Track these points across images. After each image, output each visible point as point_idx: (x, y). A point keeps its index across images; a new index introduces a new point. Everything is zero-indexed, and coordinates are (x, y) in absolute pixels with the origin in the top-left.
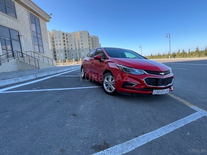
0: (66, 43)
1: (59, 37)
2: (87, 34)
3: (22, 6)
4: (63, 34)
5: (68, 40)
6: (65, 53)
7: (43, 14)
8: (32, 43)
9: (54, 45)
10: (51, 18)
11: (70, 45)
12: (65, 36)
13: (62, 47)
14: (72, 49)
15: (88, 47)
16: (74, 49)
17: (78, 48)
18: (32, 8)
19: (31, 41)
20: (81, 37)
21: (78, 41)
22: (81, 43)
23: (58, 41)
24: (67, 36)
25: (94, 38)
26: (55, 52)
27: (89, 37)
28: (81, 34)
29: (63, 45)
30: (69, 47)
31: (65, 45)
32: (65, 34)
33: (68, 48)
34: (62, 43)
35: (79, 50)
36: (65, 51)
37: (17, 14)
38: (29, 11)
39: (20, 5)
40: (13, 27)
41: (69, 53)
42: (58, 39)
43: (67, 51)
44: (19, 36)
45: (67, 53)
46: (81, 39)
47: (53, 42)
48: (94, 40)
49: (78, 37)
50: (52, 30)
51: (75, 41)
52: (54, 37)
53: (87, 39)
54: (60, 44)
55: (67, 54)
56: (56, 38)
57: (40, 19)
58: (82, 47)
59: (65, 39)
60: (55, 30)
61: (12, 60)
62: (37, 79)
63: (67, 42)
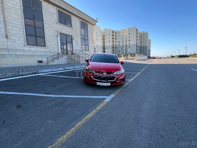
0: (114, 40)
1: (109, 35)
2: (136, 30)
3: (76, 17)
4: (113, 32)
5: (116, 37)
6: (112, 49)
7: (90, 20)
8: (80, 44)
9: (104, 42)
10: (97, 22)
11: (118, 42)
12: (114, 34)
13: (111, 44)
14: (119, 45)
15: (135, 43)
16: (121, 45)
17: (125, 45)
18: (82, 17)
19: (80, 42)
20: (129, 34)
21: (126, 38)
22: (128, 39)
23: (108, 38)
24: (116, 33)
25: (142, 34)
26: (104, 49)
27: (137, 33)
28: (129, 30)
29: (112, 41)
30: (117, 43)
31: (113, 41)
32: (114, 32)
33: (116, 45)
34: (111, 40)
35: (126, 46)
36: (113, 47)
37: (72, 23)
38: (81, 20)
39: (74, 16)
40: (68, 33)
41: (117, 49)
42: (108, 37)
43: (115, 47)
44: (72, 39)
45: (114, 49)
46: (129, 36)
47: (104, 40)
48: (143, 35)
49: (126, 34)
50: (104, 29)
51: (123, 38)
52: (105, 35)
53: (135, 35)
54: (109, 42)
55: (114, 51)
56: (106, 36)
57: (89, 24)
58: (129, 44)
59: (114, 37)
60: (106, 29)
61: (65, 57)
62: (65, 70)
63: (116, 39)
